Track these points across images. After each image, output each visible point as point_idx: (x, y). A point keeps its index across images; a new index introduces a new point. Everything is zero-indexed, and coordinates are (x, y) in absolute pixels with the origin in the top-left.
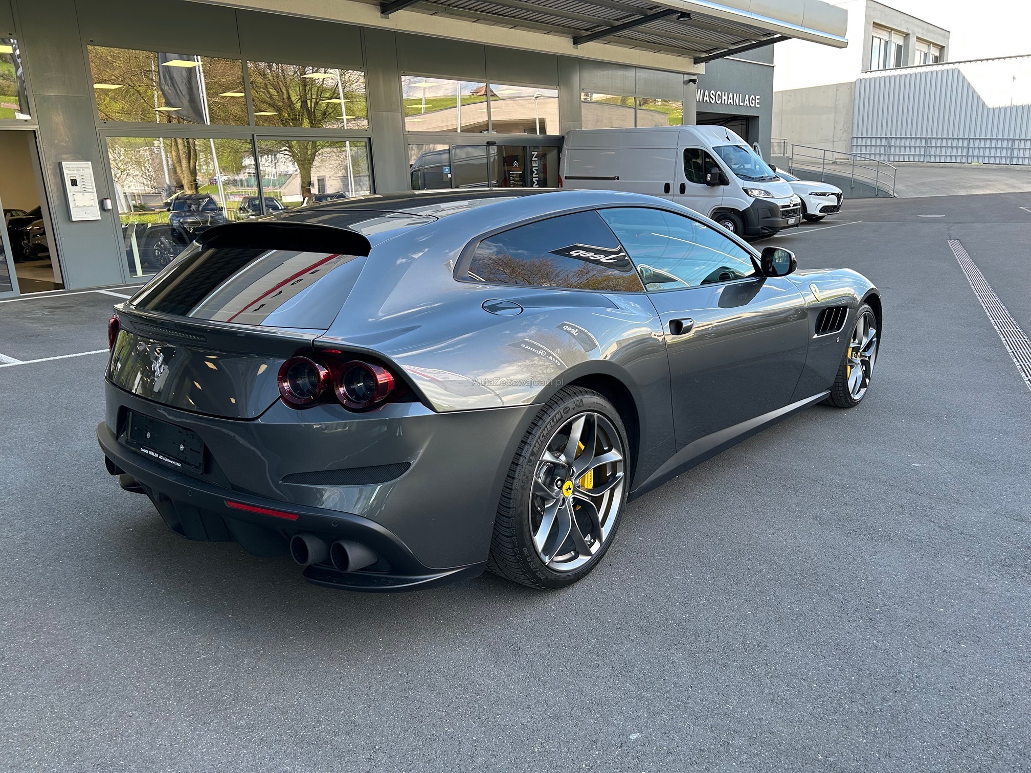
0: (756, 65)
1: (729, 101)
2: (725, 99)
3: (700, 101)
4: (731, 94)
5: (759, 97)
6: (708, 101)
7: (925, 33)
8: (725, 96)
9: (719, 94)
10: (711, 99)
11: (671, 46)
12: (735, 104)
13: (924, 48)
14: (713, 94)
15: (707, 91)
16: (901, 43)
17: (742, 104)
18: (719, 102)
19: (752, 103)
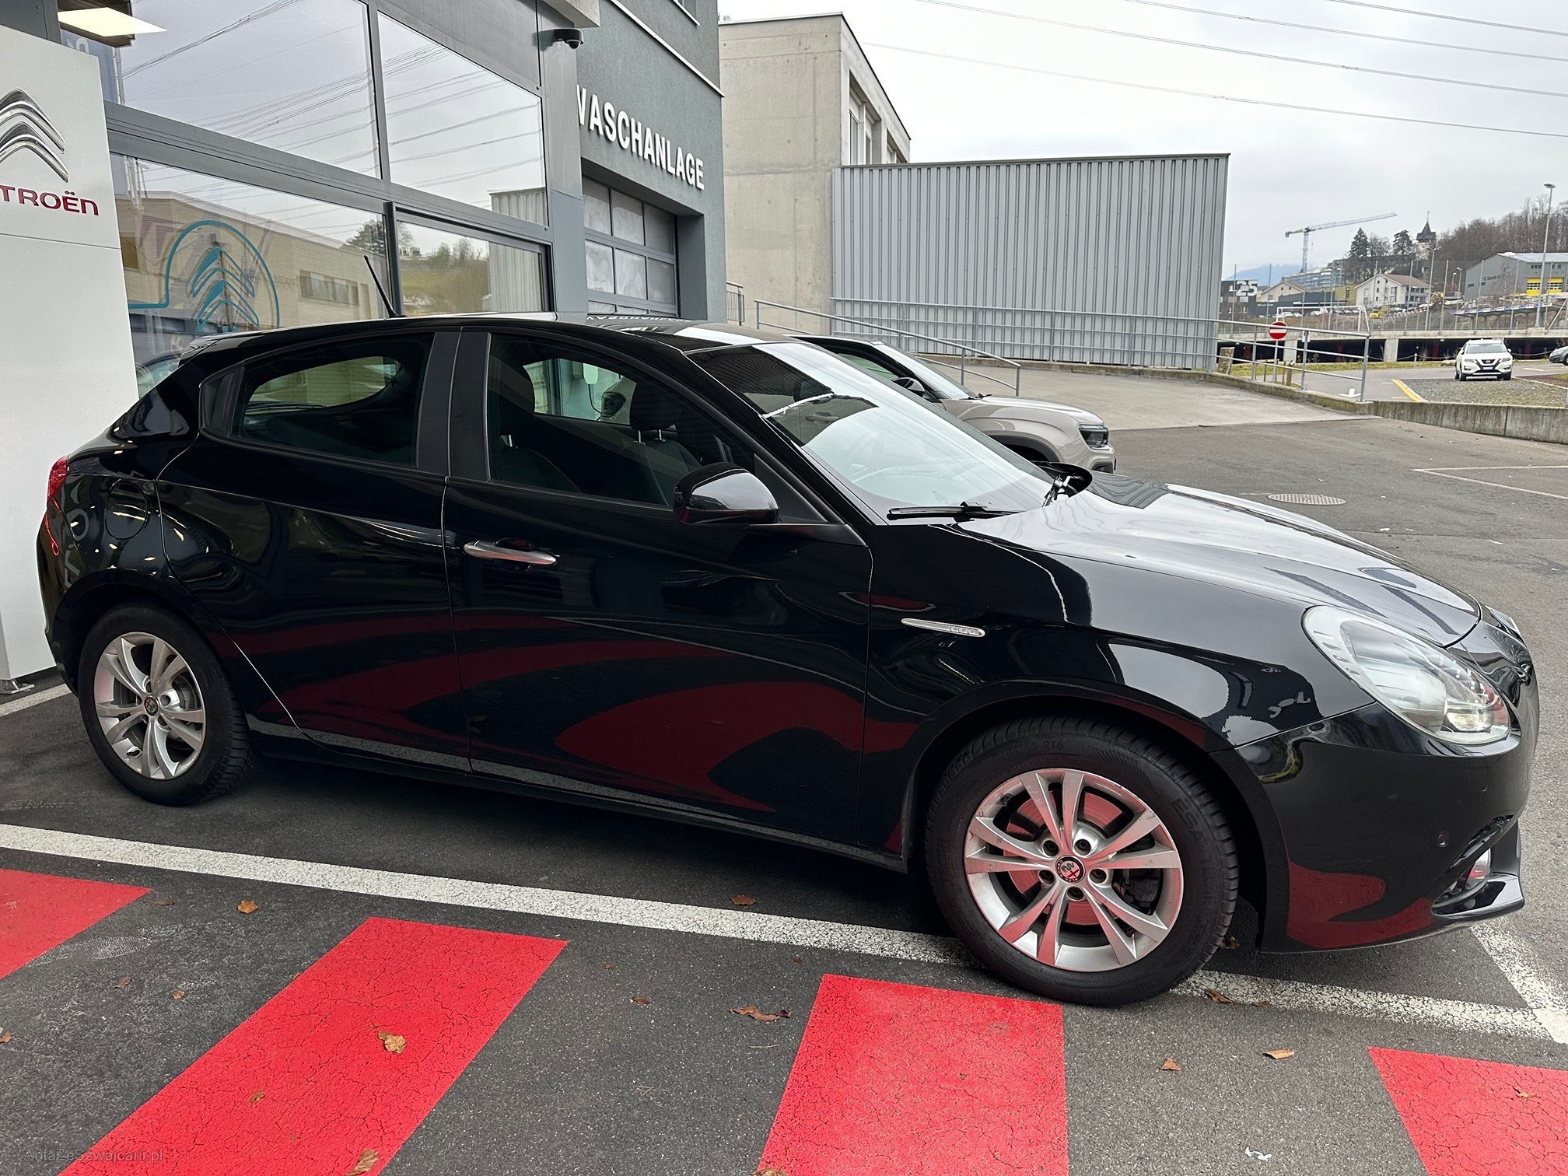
0: (690, 76)
1: (649, 151)
2: (637, 141)
3: (582, 122)
4: (648, 130)
5: (699, 163)
6: (601, 132)
7: (893, 127)
8: (637, 132)
9: (624, 121)
10: (607, 128)
12: (658, 164)
14: (609, 112)
15: (595, 98)
16: (870, 136)
17: (671, 170)
18: (625, 145)
19: (691, 175)
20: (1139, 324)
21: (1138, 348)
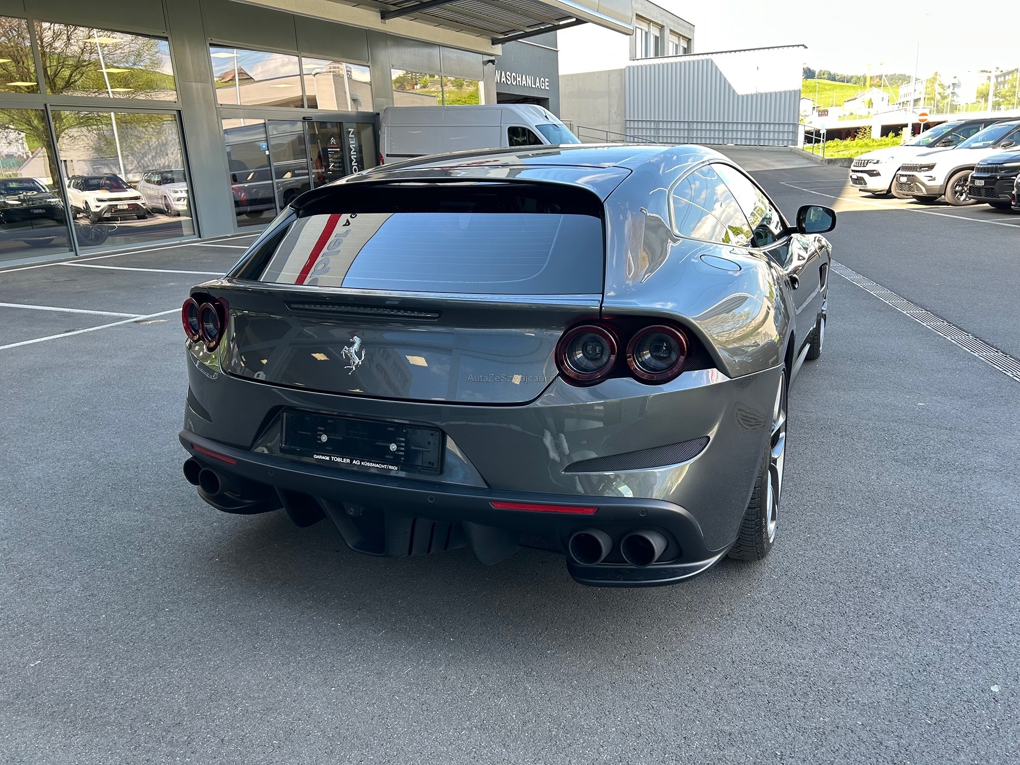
0: (543, 49)
1: (523, 83)
2: (519, 81)
3: (498, 81)
4: (524, 76)
5: (547, 80)
6: (505, 82)
7: (676, 26)
8: (519, 77)
9: (514, 76)
10: (507, 80)
11: (472, 26)
12: (528, 86)
13: (674, 39)
14: (508, 75)
15: (503, 72)
16: (658, 35)
17: (534, 86)
18: (514, 84)
19: (543, 85)
20: (763, 126)
21: (762, 137)
